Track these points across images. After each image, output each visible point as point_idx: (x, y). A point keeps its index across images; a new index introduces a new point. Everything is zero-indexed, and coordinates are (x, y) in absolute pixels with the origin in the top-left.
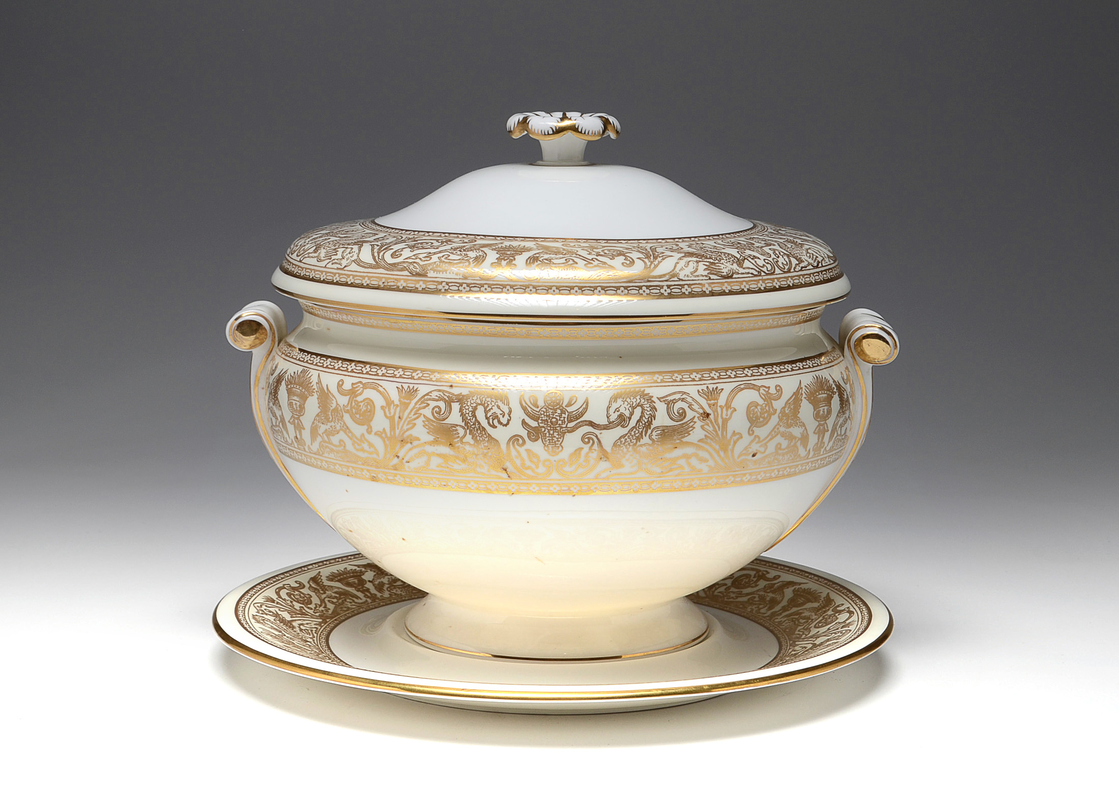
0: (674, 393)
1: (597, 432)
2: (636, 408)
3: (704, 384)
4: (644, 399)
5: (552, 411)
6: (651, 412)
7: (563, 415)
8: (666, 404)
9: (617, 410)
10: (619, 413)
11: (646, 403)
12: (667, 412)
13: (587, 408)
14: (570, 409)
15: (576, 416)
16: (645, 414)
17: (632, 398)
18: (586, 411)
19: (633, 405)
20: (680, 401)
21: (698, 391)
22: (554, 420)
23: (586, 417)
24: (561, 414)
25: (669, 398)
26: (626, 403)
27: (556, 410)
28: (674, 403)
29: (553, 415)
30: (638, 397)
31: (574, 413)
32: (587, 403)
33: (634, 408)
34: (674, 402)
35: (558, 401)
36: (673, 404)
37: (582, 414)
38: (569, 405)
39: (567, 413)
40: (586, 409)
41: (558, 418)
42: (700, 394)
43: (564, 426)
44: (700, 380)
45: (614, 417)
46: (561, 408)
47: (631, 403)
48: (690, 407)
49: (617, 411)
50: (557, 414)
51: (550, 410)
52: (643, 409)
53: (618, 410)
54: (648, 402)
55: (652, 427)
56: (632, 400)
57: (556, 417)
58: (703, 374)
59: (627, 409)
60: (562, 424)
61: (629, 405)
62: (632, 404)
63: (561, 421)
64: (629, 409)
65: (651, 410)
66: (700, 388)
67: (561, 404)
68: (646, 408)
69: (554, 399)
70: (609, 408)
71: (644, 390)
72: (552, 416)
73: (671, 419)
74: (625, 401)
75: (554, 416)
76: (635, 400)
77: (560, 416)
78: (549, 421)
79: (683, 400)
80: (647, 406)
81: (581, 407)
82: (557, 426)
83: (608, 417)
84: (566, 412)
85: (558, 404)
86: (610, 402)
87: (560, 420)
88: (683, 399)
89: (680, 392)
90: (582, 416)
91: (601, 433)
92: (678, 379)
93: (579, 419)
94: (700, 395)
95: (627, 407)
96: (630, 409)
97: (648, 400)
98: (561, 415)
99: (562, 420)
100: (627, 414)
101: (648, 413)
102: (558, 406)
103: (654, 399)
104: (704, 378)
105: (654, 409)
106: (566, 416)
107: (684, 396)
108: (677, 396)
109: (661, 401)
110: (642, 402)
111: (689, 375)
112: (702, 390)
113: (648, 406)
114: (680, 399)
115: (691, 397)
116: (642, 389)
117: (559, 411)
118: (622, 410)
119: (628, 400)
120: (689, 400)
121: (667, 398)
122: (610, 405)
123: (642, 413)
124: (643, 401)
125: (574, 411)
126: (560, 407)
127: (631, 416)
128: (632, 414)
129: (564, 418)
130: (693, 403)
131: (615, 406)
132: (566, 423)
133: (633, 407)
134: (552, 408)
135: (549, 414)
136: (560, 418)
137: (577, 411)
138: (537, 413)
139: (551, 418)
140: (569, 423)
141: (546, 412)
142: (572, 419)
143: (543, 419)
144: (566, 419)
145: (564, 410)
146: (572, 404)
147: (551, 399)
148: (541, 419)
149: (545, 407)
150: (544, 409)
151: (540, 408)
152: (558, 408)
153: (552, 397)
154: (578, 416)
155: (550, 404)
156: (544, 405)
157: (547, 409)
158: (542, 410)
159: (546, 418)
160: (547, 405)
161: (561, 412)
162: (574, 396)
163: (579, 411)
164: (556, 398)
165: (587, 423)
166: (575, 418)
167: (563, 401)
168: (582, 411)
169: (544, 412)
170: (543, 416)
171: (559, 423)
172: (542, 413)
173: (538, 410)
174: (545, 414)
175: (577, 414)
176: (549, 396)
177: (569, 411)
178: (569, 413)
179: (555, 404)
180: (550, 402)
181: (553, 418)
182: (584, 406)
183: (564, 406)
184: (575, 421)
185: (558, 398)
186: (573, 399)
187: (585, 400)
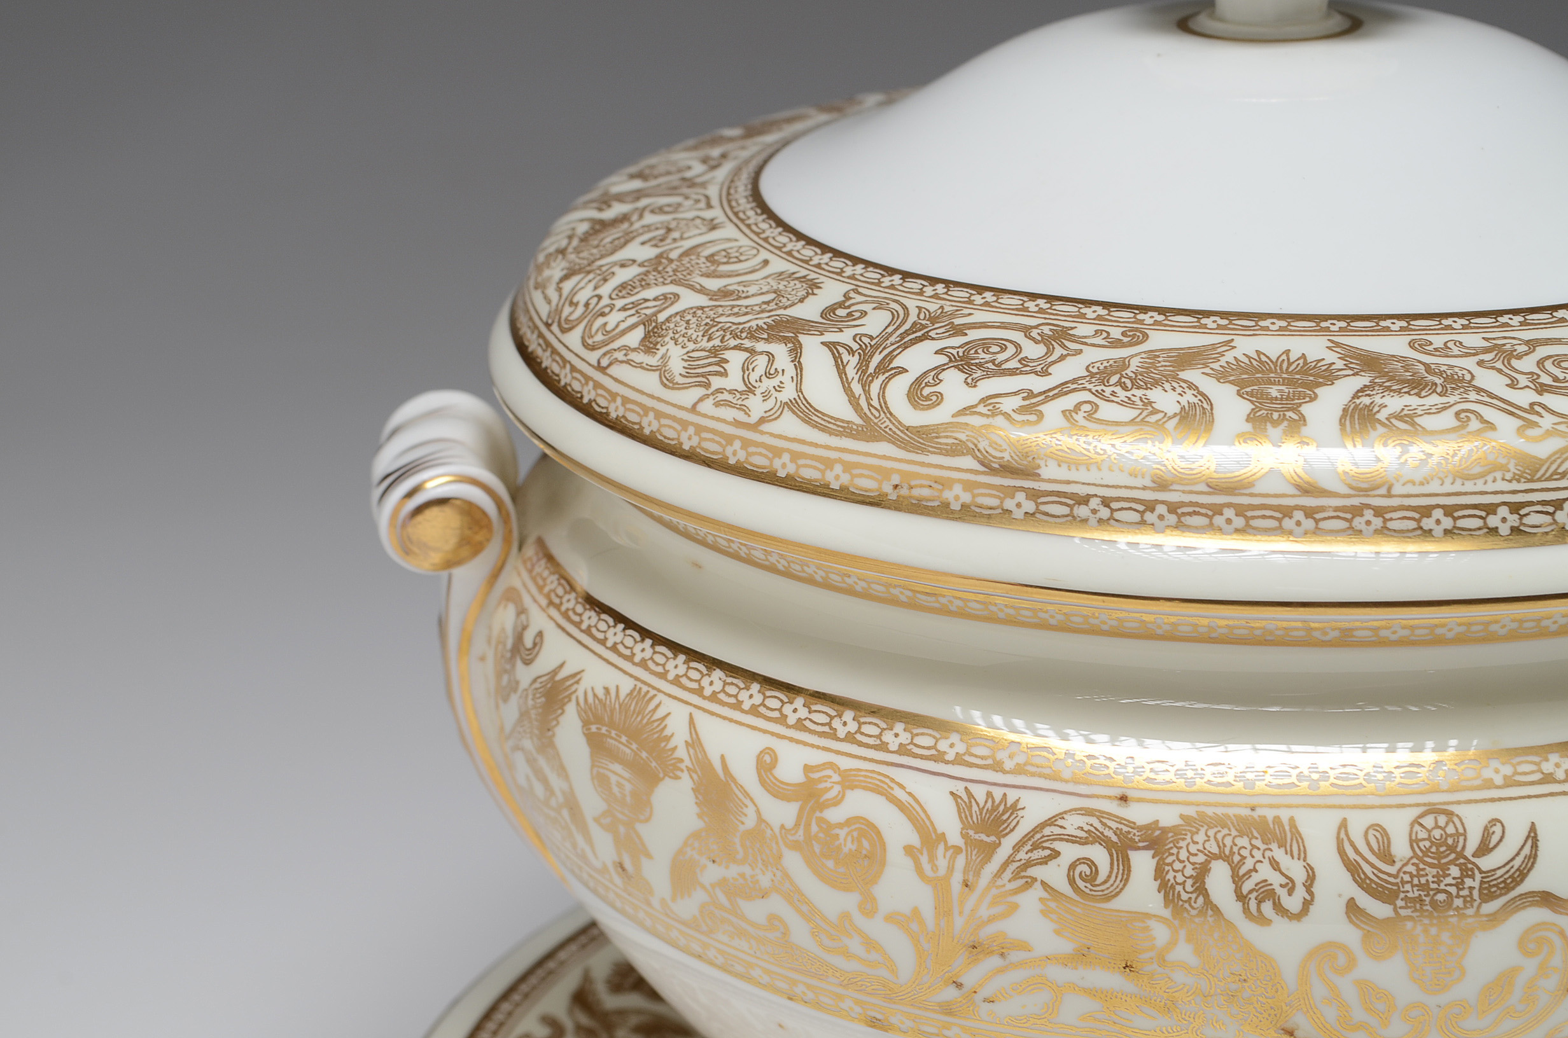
1: (1562, 921)
5: (1434, 871)
7: (1468, 882)
13: (1536, 855)
14: (1487, 863)
15: (1504, 882)
18: (1533, 863)
22: (1442, 897)
23: (1533, 882)
24: (1462, 878)
27: (1444, 868)
29: (1438, 883)
31: (1499, 873)
32: (1533, 836)
35: (1450, 841)
37: (1522, 874)
38: (1484, 849)
39: (1478, 876)
40: (1533, 857)
41: (1453, 890)
43: (1470, 912)
46: (1462, 861)
50: (1449, 880)
51: (1428, 869)
57: (1448, 888)
60: (1465, 907)
63: (1462, 899)
67: (1459, 849)
69: (1437, 833)
72: (1435, 886)
75: (1442, 887)
77: (1459, 885)
78: (1427, 899)
81: (1518, 854)
82: (1451, 912)
84: (1476, 871)
85: (1452, 850)
87: (1458, 896)
90: (1522, 881)
93: (1513, 888)
98: (1463, 882)
99: (1464, 897)
102: (1453, 856)
106: (1476, 884)
117: (1455, 871)
125: (1499, 868)
126: (1456, 859)
129: (1471, 889)
132: (1476, 904)
134: (1436, 862)
135: (1427, 881)
136: (1459, 889)
137: (1508, 868)
138: (1392, 880)
139: (1432, 893)
140: (1486, 901)
141: (1419, 876)
142: (1493, 889)
143: (1410, 895)
144: (1476, 893)
145: (1470, 866)
146: (1491, 845)
147: (1429, 835)
148: (1402, 895)
149: (1415, 861)
150: (1410, 868)
151: (1398, 865)
152: (1452, 862)
153: (1433, 829)
154: (1512, 882)
155: (1428, 850)
156: (1410, 854)
157: (1421, 866)
158: (1406, 869)
159: (1417, 894)
160: (1420, 854)
161: (1462, 874)
162: (1495, 821)
163: (1512, 867)
164: (1443, 829)
165: (1536, 899)
166: (1502, 888)
167: (1465, 840)
168: (1520, 866)
169: (1412, 875)
170: (1408, 887)
171: (1454, 906)
172: (1407, 878)
173: (1392, 870)
174: (1416, 881)
175: (1506, 876)
176: (1421, 825)
177: (1484, 869)
178: (1483, 875)
179: (1442, 849)
180: (1427, 844)
181: (1439, 891)
182: (1527, 850)
183: (1468, 853)
184: (1501, 895)
185: (1450, 830)
186: (1494, 832)
187: (1529, 832)
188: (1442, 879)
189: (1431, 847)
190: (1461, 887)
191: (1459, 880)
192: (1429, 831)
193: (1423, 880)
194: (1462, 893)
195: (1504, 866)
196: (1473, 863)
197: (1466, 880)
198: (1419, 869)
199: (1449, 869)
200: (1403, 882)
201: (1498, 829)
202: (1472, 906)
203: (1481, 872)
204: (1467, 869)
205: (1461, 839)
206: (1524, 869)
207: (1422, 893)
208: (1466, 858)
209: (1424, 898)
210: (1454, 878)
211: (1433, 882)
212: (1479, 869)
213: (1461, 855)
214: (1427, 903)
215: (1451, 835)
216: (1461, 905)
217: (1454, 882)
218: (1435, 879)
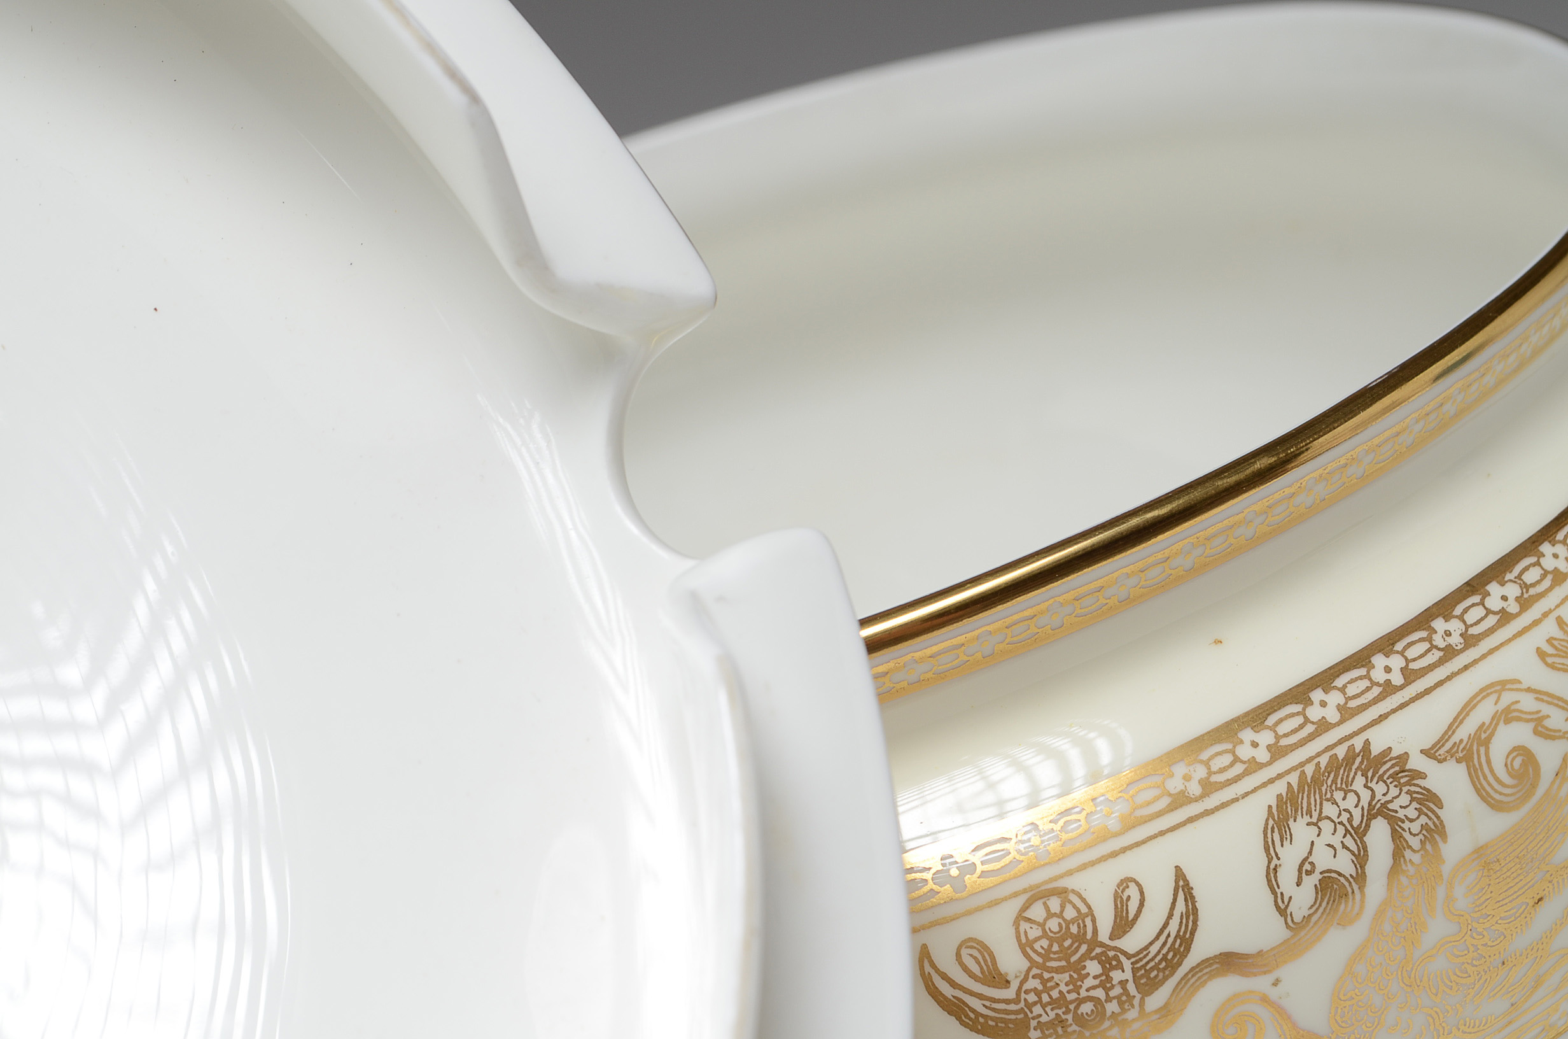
0: (1468, 707)
1: (1261, 983)
2: (1368, 826)
3: (1546, 615)
4: (1381, 779)
5: (1066, 977)
6: (1423, 820)
7: (1117, 976)
8: (1458, 761)
9: (1305, 868)
10: (1315, 878)
11: (1394, 791)
12: (1477, 791)
13: (1195, 911)
14: (1132, 942)
15: (1165, 958)
16: (1406, 835)
17: (1339, 796)
18: (1195, 922)
19: (1356, 823)
20: (1502, 722)
21: (1541, 654)
22: (1086, 1008)
23: (1203, 947)
24: (1106, 973)
25: (1464, 732)
26: (1326, 826)
27: (1078, 968)
28: (1486, 743)
29: (1077, 990)
30: (1359, 783)
31: (1154, 949)
32: (1182, 885)
33: (1359, 833)
34: (1483, 738)
35: (1074, 929)
36: (1482, 750)
37: (1186, 940)
38: (1123, 924)
39: (1127, 964)
40: (1192, 913)
41: (1100, 993)
42: (1550, 660)
43: (1132, 1014)
44: (1525, 603)
45: (1302, 898)
46: (1098, 950)
47: (1344, 817)
48: (1543, 732)
49: (1308, 873)
50: (1089, 982)
51: (1057, 977)
52: (1394, 821)
53: (1307, 867)
54: (1400, 786)
55: (1446, 869)
56: (1343, 805)
57: (1092, 993)
58: (1519, 577)
59: (1339, 846)
60: (1124, 1011)
61: (1341, 830)
62: (1350, 820)
63: (1115, 1002)
64: (1344, 846)
65: (1420, 812)
66: (1538, 637)
67: (1089, 935)
68: (1401, 814)
69: (1053, 925)
70: (1272, 875)
71: (1367, 743)
72: (1073, 996)
73: (1496, 806)
74: (1319, 819)
75: (1083, 993)
76: (1352, 798)
77: (1105, 983)
78: (1070, 1017)
79: (1508, 715)
80: (1401, 803)
81: (1170, 916)
82: (1107, 1024)
83: (1282, 912)
84: (1122, 958)
85: (1080, 938)
86: (1267, 849)
87: (1109, 999)
88: (1508, 710)
89: (1483, 693)
90: (1188, 949)
91: (1276, 983)
92: (1456, 640)
93: (1180, 964)
94: (1552, 666)
95: (1336, 841)
96: (1349, 841)
97: (1394, 776)
98: (1109, 979)
99: (1118, 997)
100: (1344, 864)
101: (1415, 827)
102: (1084, 948)
103: (1417, 762)
104: (1532, 591)
105: (1428, 800)
106: (1128, 975)
107: (1507, 698)
108: (1484, 712)
109: (1440, 762)
110: (1378, 796)
111: (1482, 603)
112: (1550, 641)
113: (1404, 799)
114: (1496, 719)
115: (1529, 690)
116: (1358, 743)
117: (1093, 967)
118: (1323, 860)
119: (1330, 810)
120: (1528, 703)
121: (1456, 738)
122: (1275, 861)
123: (1396, 836)
124: (1380, 789)
125: (1151, 943)
126: (1090, 950)
127: (1363, 867)
128: (1361, 858)
129: (1123, 983)
130: (1546, 709)
131: (1290, 856)
132: (1136, 1002)
133: (1356, 830)
134: (1063, 963)
135: (1061, 992)
136: (1107, 991)
137: (1162, 938)
138: (1013, 1007)
139: (1072, 1007)
140: (1149, 993)
141: (1047, 990)
142: (1153, 975)
143: (1045, 1018)
144: (1131, 987)
145: (1111, 954)
146: (1131, 916)
147: (1044, 930)
148: (1033, 1023)
149: (1035, 971)
150: (1033, 983)
151: (1015, 985)
152: (1087, 956)
153: (1046, 920)
154: (1174, 956)
155: (1049, 950)
156: (1026, 964)
157: (1046, 975)
158: (1026, 986)
159: (1052, 1015)
160: (1040, 960)
161: (1103, 967)
162: (1125, 883)
163: (1169, 935)
164: (1060, 915)
165: (1214, 967)
166: (1165, 968)
167: (1094, 921)
168: (1179, 931)
169: (1038, 993)
170: (1037, 1010)
171: (1109, 1013)
172: (1032, 998)
173: (1010, 993)
174: (1045, 998)
175: (1164, 951)
176: (1029, 920)
177: (1131, 951)
178: (1133, 960)
179: (1067, 943)
180: (1045, 943)
181: (1080, 1001)
182: (1181, 906)
183: (1104, 936)
184: (1166, 978)
185: (1070, 913)
186: (1129, 897)
187: (1177, 882)
188: (1079, 983)
189: (1051, 946)
190: (1108, 985)
191: (1104, 978)
192: (1042, 925)
193: (1055, 994)
194: (1112, 993)
195: (1157, 938)
196: (1115, 949)
197: (1113, 974)
198: (1044, 982)
199: (1085, 967)
200: (1030, 1006)
201: (1133, 891)
202: (1133, 1006)
203: (1128, 956)
204: (1109, 960)
205: (1088, 921)
206: (1185, 932)
207: (1060, 1012)
208: (1102, 945)
209: (1064, 1017)
210: (1095, 977)
211: (1068, 992)
212: (1125, 953)
213: (1095, 942)
214: (1070, 1021)
215: (1073, 921)
216: (1117, 1009)
217: (1097, 982)
218: (1071, 987)
